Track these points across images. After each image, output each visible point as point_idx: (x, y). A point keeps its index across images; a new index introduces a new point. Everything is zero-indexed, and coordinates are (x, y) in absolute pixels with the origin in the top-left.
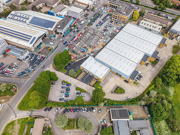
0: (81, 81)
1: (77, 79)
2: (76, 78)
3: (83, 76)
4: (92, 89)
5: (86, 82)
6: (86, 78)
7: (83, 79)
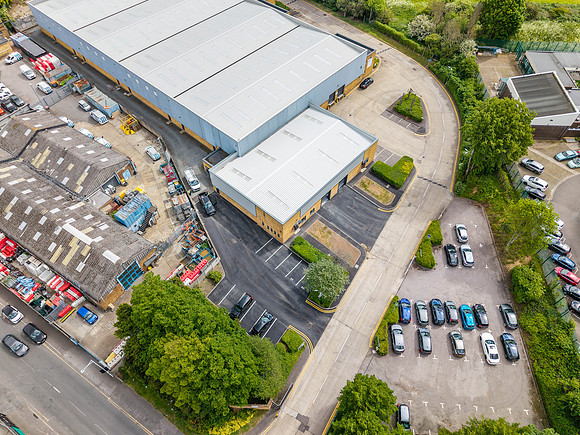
0: (371, 244)
1: (360, 263)
3: (336, 230)
4: (414, 196)
5: (375, 219)
6: (347, 219)
7: (358, 232)
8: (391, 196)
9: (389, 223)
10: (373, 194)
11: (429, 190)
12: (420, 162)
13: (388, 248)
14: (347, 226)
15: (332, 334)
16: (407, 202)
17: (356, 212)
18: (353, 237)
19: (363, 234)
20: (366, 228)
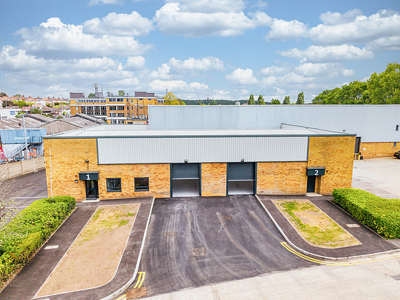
3: (139, 225)
5: (246, 252)
6: (190, 224)
7: (173, 249)
17: (222, 225)
18: (150, 250)
19: (178, 258)
20: (203, 254)
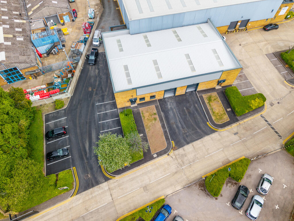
0: (179, 145)
1: (160, 154)
2: (147, 157)
3: (161, 120)
4: (246, 129)
5: (198, 129)
6: (177, 116)
7: (177, 130)
8: (226, 118)
9: (207, 138)
10: (212, 109)
11: (263, 132)
12: (272, 105)
13: (190, 157)
14: (172, 121)
15: (96, 193)
16: (235, 130)
17: (188, 115)
18: (170, 132)
19: (180, 134)
20: (186, 132)
